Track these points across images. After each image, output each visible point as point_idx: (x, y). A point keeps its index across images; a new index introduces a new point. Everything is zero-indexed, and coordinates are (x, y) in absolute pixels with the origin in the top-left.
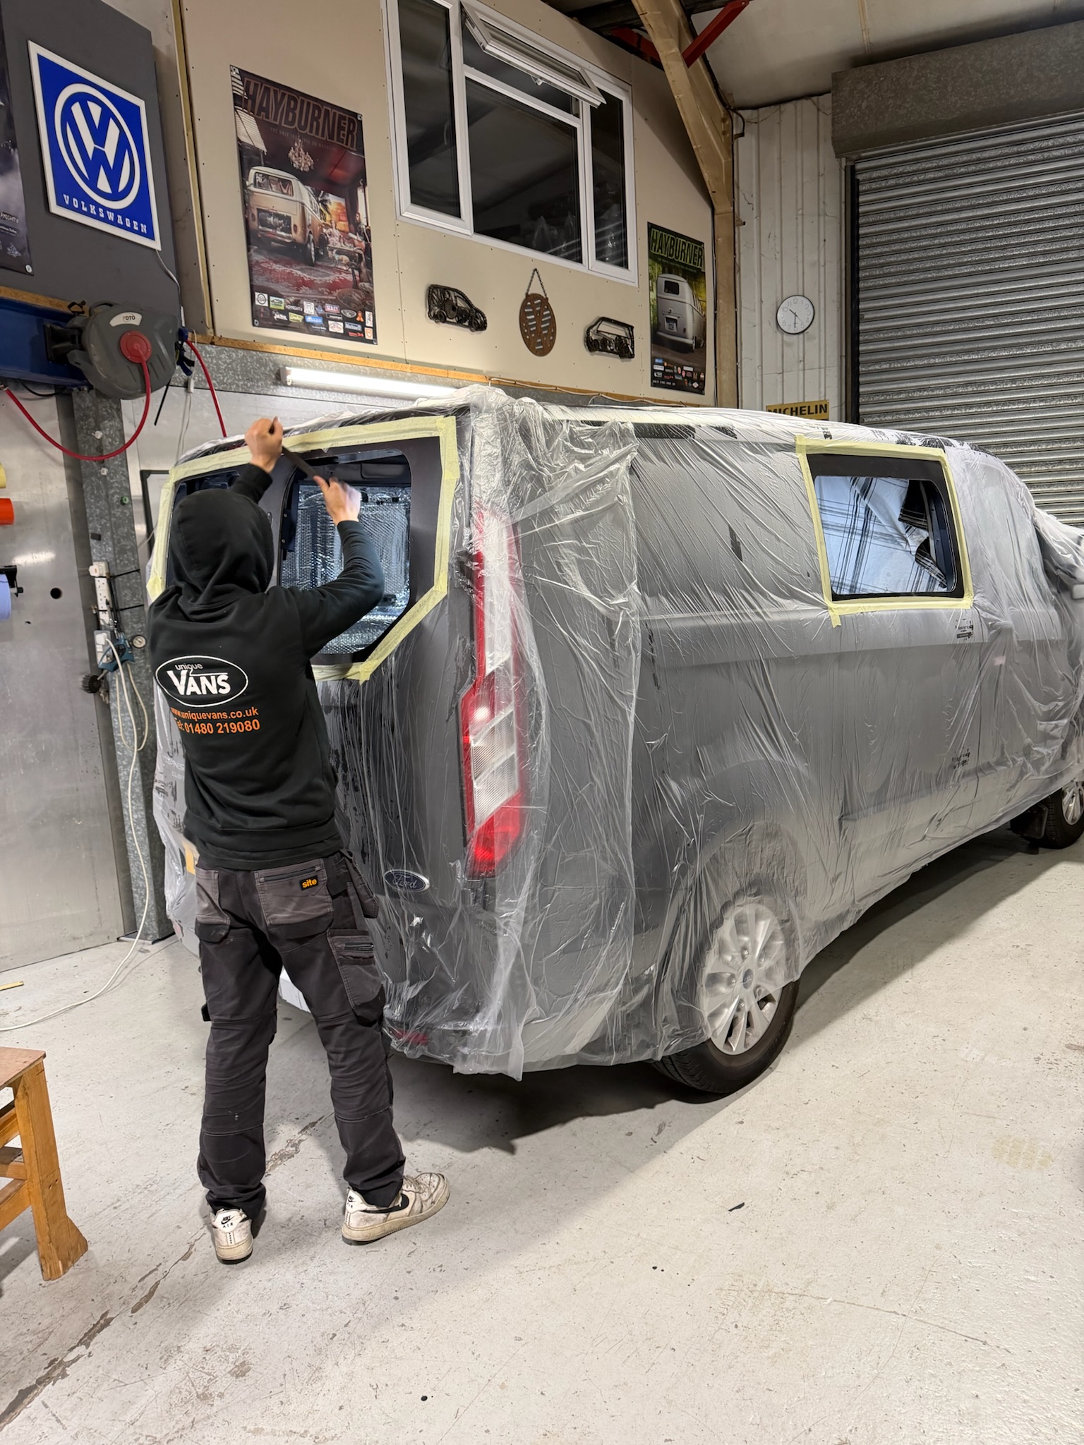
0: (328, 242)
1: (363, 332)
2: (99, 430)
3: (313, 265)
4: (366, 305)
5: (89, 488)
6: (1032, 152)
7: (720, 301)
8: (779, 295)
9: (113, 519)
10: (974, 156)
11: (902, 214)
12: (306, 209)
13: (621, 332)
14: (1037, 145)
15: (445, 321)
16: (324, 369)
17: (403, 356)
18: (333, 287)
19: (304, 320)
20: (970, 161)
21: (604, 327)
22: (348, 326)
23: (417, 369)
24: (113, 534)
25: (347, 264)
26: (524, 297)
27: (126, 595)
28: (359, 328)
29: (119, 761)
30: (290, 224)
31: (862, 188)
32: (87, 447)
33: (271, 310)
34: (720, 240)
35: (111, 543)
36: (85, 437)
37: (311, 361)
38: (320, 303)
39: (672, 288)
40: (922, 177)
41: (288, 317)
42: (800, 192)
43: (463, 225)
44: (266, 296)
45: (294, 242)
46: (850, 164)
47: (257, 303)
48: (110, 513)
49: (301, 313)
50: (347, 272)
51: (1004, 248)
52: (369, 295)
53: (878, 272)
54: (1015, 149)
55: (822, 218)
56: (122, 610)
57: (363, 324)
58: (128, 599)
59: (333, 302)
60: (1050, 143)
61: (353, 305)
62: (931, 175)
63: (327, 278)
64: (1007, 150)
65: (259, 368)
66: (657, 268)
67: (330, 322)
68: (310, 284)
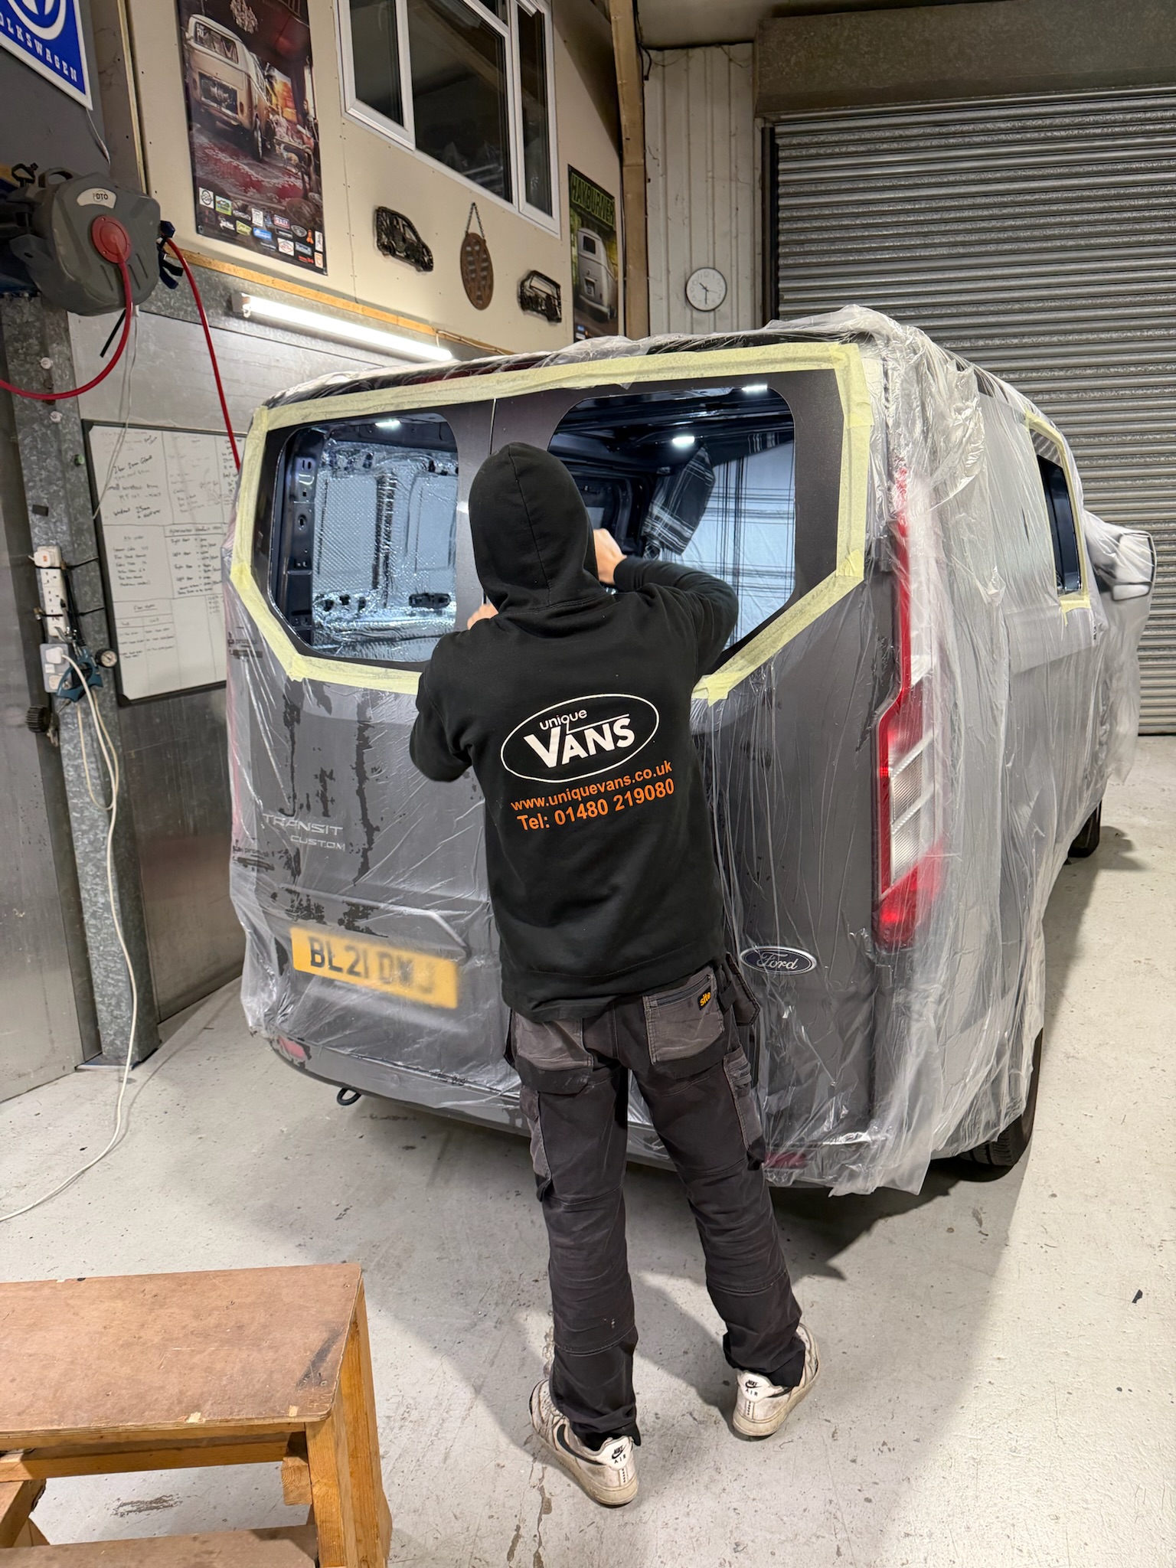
0: (274, 134)
1: (312, 257)
2: (47, 356)
3: (261, 161)
4: (316, 223)
5: (27, 441)
6: (954, 134)
7: (630, 267)
8: (687, 266)
9: (68, 486)
10: (897, 133)
11: (823, 188)
12: (253, 84)
13: (548, 289)
14: (959, 128)
15: (394, 254)
16: (277, 300)
17: (352, 293)
18: (282, 193)
19: (252, 233)
20: (892, 138)
21: (536, 283)
22: (298, 248)
23: (369, 311)
24: (68, 506)
25: (296, 166)
26: (463, 236)
27: (86, 593)
28: (308, 251)
29: (74, 825)
30: (236, 101)
31: (782, 154)
32: (25, 380)
33: (217, 214)
34: (629, 196)
35: (65, 520)
36: (21, 365)
37: (263, 287)
38: (269, 213)
39: (589, 245)
40: (844, 149)
41: (235, 227)
42: (709, 152)
43: (404, 136)
44: (211, 193)
45: (240, 126)
46: (769, 125)
47: (201, 202)
48: (64, 477)
49: (249, 223)
50: (295, 176)
51: (925, 235)
52: (318, 210)
53: (798, 249)
54: (937, 130)
55: (733, 184)
56: (83, 614)
57: (312, 246)
58: (88, 598)
59: (283, 214)
60: (971, 127)
61: (304, 221)
62: (852, 149)
63: (275, 181)
64: (928, 130)
65: (209, 291)
66: (577, 219)
67: (280, 240)
68: (257, 186)
